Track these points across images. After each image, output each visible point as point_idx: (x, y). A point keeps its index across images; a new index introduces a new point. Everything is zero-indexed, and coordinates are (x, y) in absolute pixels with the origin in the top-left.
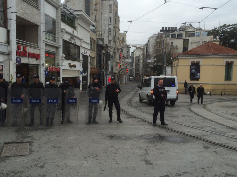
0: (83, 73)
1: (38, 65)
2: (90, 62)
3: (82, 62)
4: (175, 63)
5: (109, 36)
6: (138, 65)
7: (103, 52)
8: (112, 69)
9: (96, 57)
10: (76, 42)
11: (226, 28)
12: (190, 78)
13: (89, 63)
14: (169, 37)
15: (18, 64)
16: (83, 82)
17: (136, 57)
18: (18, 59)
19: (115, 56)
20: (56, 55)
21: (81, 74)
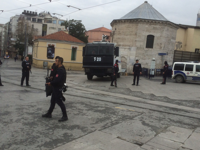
4: (36, 44)
11: (74, 23)
14: (30, 20)
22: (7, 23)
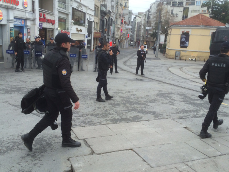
0: (88, 37)
1: (53, 29)
2: (95, 27)
3: (87, 27)
5: (112, 2)
6: (139, 30)
7: (106, 17)
8: (114, 34)
9: (99, 22)
10: (82, 10)
12: (180, 46)
13: (93, 28)
14: (170, 5)
15: (40, 28)
16: (87, 45)
17: (138, 22)
18: (41, 24)
19: (117, 21)
20: (66, 20)
21: (86, 38)
22: (147, 11)
